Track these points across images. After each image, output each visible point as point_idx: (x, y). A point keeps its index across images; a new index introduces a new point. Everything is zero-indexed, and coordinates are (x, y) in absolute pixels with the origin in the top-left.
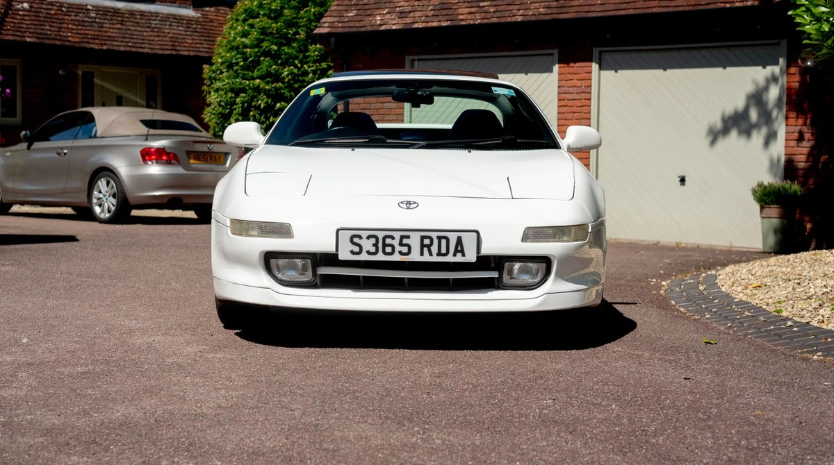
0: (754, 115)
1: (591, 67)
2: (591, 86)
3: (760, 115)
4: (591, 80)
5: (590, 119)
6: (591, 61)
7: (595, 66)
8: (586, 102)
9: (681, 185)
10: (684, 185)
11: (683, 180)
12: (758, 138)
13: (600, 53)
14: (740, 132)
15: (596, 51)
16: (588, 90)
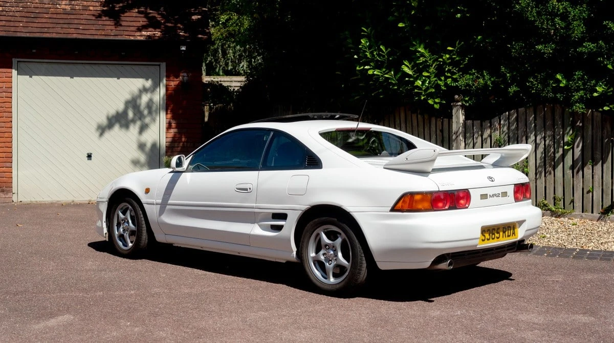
0: (131, 114)
1: (11, 73)
2: (11, 87)
3: (135, 114)
4: (12, 83)
5: (11, 112)
6: (11, 68)
7: (14, 72)
8: (8, 100)
9: (88, 159)
10: (91, 159)
11: (89, 156)
12: (134, 129)
13: (18, 62)
14: (121, 126)
15: (15, 61)
16: (9, 90)
